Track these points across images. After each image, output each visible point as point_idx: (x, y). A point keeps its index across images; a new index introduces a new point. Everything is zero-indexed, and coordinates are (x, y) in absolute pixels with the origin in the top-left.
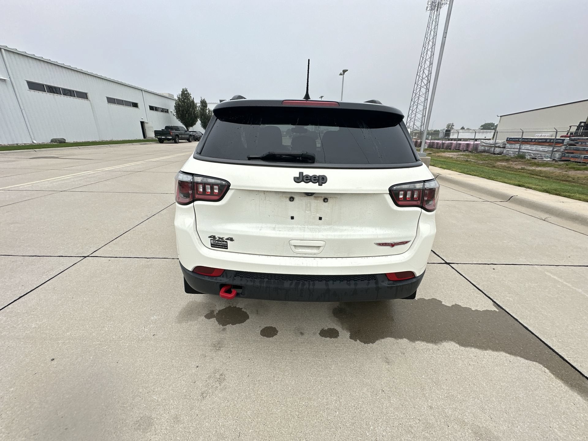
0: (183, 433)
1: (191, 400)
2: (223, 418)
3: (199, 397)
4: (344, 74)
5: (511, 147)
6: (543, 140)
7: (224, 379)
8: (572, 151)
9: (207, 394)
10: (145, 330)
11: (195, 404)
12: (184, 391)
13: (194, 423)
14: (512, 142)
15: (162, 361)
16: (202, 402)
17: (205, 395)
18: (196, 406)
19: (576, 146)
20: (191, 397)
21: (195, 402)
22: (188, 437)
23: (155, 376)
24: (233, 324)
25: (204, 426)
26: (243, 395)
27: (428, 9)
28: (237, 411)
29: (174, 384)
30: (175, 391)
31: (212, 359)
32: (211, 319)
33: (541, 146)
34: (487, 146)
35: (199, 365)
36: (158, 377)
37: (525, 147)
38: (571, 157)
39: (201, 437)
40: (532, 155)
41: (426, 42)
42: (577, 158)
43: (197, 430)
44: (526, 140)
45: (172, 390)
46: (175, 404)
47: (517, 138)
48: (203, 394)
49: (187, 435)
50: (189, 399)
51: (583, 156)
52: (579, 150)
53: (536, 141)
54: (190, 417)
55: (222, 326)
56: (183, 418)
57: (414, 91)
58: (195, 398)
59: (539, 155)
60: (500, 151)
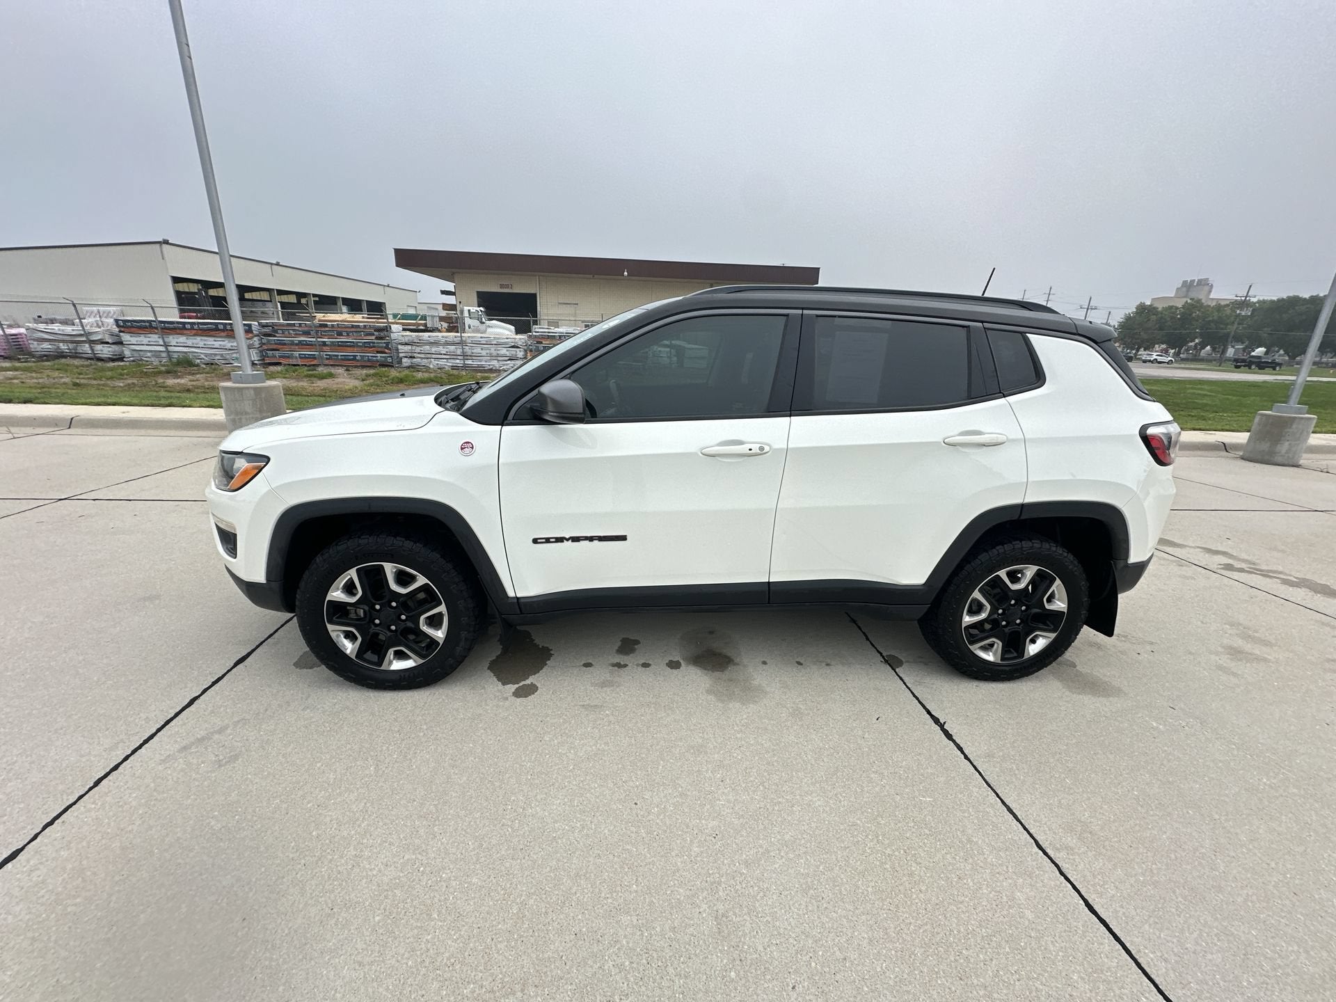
5: (137, 341)
6: (209, 326)
8: (275, 347)
14: (135, 329)
19: (275, 336)
33: (213, 339)
34: (63, 341)
37: (178, 341)
38: (280, 357)
40: (203, 356)
42: (288, 357)
44: (171, 326)
47: (144, 321)
51: (296, 354)
52: (285, 344)
53: (196, 327)
59: (219, 357)
60: (114, 352)
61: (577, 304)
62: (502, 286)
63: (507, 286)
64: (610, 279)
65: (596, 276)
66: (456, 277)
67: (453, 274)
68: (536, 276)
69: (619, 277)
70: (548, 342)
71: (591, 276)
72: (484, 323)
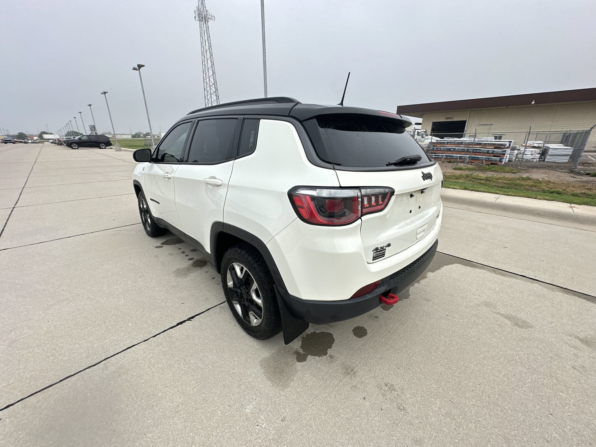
0: (435, 442)
1: (402, 420)
2: (432, 405)
3: (402, 413)
4: (139, 70)
7: (393, 385)
9: (401, 405)
10: (263, 426)
11: (407, 419)
12: (388, 422)
13: (428, 429)
15: (334, 427)
16: (408, 413)
17: (402, 407)
18: (410, 419)
20: (398, 420)
21: (406, 418)
22: (440, 439)
23: (352, 442)
24: (330, 347)
25: (434, 422)
26: (416, 381)
27: (197, 19)
28: (430, 393)
29: (374, 428)
30: (384, 430)
31: (362, 382)
32: (307, 359)
35: (364, 396)
36: (354, 440)
39: (444, 429)
41: (203, 50)
43: (436, 429)
45: (380, 432)
46: (399, 436)
48: (400, 408)
49: (438, 439)
50: (400, 422)
54: (420, 430)
55: (325, 356)
56: (418, 436)
57: (205, 97)
58: (402, 416)
61: (492, 124)
62: (447, 118)
63: (450, 118)
64: (521, 107)
65: (509, 107)
66: (424, 116)
67: (423, 114)
68: (468, 111)
69: (528, 105)
70: (440, 146)
71: (505, 107)
72: (424, 137)
